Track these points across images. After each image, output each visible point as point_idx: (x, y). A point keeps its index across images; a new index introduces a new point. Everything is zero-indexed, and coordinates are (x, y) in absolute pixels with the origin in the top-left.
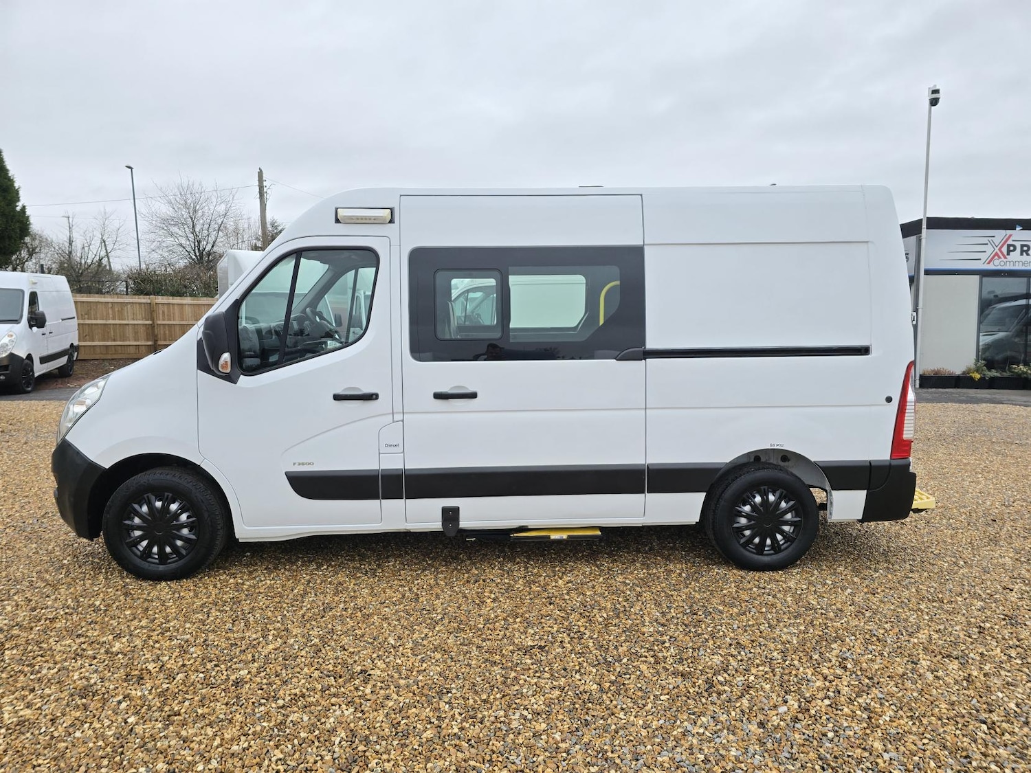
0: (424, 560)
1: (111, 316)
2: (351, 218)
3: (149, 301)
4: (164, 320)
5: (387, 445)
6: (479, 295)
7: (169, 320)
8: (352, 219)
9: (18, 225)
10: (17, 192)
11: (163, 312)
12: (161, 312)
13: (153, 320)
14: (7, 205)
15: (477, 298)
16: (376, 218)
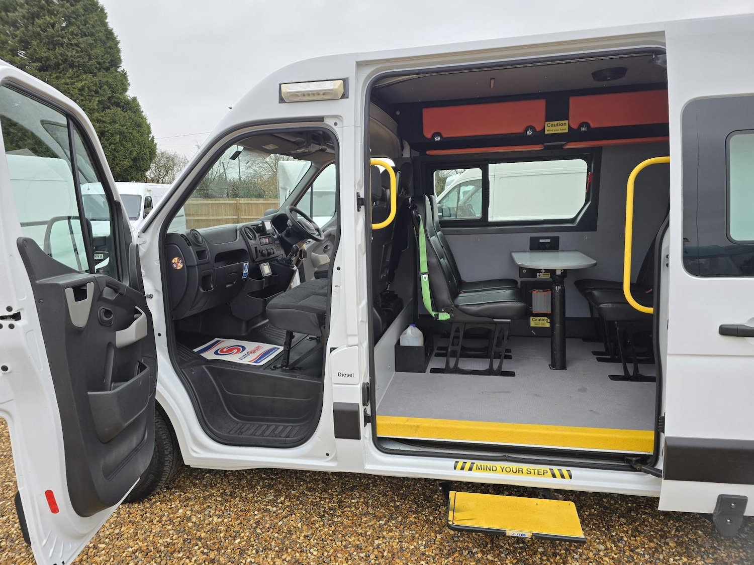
0: (392, 500)
1: (211, 214)
2: (295, 94)
3: (235, 202)
4: (245, 215)
5: (340, 375)
6: (470, 188)
7: (249, 215)
8: (298, 96)
9: (148, 150)
10: (148, 127)
11: (245, 209)
12: (243, 210)
13: (238, 215)
14: (140, 136)
15: (469, 191)
16: (325, 93)
